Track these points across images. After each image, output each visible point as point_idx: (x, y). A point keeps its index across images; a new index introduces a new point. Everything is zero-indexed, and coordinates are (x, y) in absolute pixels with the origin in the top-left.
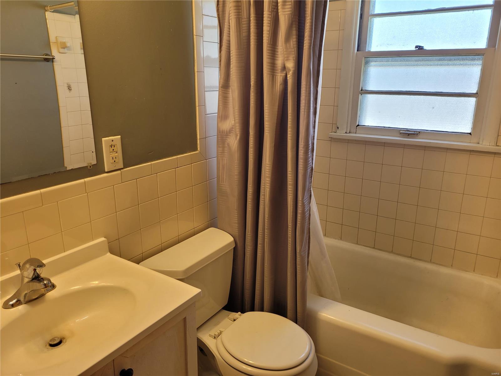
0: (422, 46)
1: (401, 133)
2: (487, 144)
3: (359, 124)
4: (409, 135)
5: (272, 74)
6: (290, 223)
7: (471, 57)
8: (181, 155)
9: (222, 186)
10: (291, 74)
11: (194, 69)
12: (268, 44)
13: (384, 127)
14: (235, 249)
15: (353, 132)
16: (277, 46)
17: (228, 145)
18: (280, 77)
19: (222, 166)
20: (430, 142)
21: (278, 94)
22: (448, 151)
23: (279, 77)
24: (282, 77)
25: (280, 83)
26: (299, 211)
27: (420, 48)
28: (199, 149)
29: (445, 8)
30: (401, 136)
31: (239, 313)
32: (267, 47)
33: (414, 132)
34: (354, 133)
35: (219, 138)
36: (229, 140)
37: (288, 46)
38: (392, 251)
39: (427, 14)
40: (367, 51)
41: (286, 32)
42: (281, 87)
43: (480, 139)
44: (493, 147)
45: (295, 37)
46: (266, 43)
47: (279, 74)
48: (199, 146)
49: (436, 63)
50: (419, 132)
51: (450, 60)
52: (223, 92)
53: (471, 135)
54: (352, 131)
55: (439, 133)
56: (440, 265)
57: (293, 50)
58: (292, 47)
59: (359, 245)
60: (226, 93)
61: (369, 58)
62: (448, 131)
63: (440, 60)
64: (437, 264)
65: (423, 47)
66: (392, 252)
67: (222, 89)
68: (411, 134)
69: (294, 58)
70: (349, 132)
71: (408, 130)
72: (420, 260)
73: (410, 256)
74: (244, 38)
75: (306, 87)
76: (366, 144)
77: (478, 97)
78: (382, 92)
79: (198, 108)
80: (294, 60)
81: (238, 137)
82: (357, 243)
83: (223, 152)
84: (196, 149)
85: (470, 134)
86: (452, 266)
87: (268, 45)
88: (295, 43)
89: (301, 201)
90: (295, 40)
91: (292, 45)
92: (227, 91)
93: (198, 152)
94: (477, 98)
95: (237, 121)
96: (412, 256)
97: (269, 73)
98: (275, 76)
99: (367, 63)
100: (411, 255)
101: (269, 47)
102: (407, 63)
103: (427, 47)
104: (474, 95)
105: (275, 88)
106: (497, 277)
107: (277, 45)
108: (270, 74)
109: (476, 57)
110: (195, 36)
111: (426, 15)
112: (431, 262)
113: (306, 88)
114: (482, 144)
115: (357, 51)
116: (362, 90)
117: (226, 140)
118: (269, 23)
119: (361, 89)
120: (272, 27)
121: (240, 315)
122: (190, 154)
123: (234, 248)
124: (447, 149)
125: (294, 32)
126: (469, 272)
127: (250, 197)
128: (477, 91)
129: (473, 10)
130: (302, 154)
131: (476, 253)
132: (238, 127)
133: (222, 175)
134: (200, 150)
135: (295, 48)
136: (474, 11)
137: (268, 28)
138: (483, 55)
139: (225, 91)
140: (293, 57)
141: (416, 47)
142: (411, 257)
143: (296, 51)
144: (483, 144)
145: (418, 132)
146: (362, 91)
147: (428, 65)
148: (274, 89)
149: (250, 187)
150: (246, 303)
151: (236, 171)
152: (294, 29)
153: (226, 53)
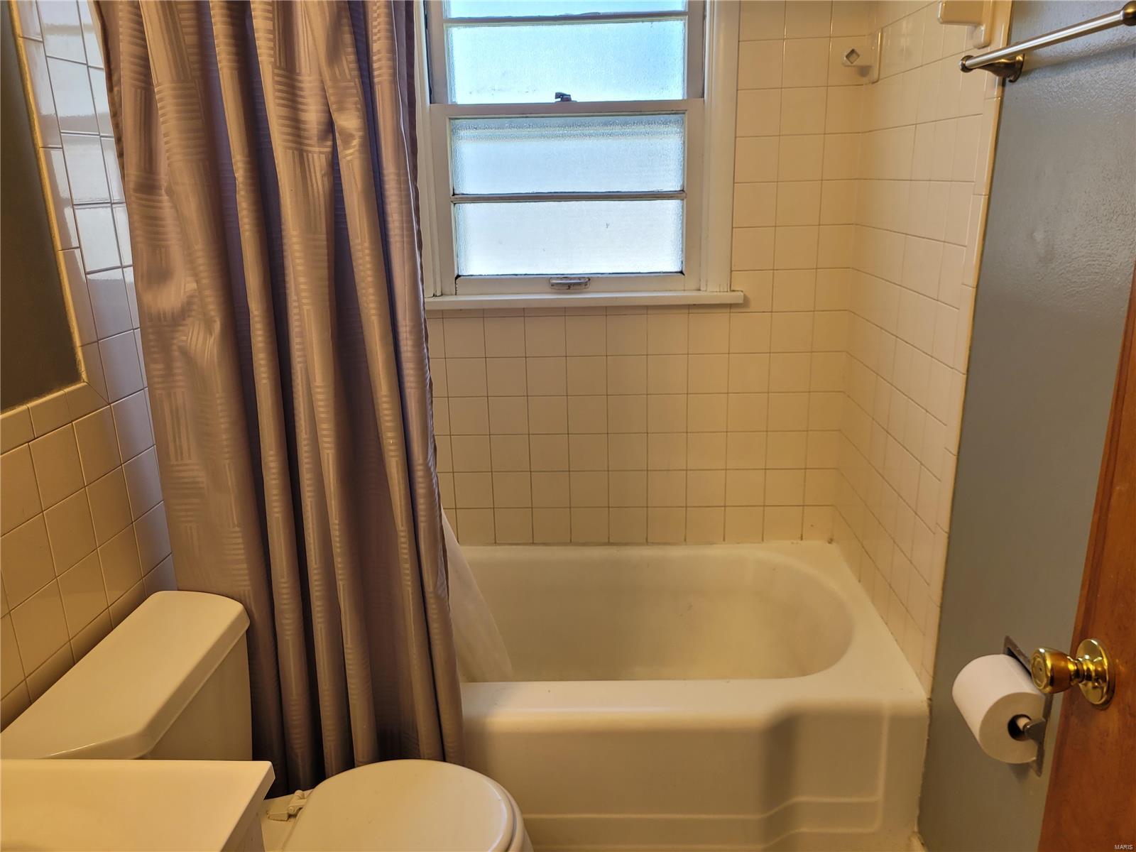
0: (568, 94)
1: (553, 285)
2: (713, 291)
3: (460, 274)
4: (569, 287)
5: (297, 149)
6: (402, 526)
7: (662, 118)
8: (37, 400)
9: (181, 468)
10: (357, 148)
11: (33, 139)
12: (275, 66)
13: (516, 275)
14: (250, 633)
15: (449, 293)
16: (299, 74)
17: (185, 353)
18: (319, 157)
19: (171, 412)
20: (617, 298)
21: (322, 199)
22: (649, 312)
23: (316, 156)
24: (323, 157)
25: (323, 172)
26: (421, 490)
27: (563, 97)
28: (84, 376)
29: (599, 13)
30: (554, 291)
31: (299, 792)
32: (274, 75)
33: (579, 278)
34: (452, 295)
35: (151, 337)
36: (185, 338)
37: (337, 72)
38: (571, 540)
39: (565, 24)
40: (450, 103)
41: (328, 35)
42: (326, 183)
43: (700, 280)
44: (726, 293)
45: (350, 50)
46: (270, 66)
47: (317, 149)
48: (83, 368)
49: (601, 130)
50: (589, 280)
51: (626, 124)
52: (144, 202)
53: (683, 274)
54: (447, 290)
55: (627, 277)
56: (665, 544)
57: (352, 84)
58: (349, 77)
59: (500, 544)
60: (153, 207)
61: (459, 121)
62: (641, 272)
63: (605, 124)
64: (659, 544)
65: (570, 95)
66: (571, 543)
67: (138, 195)
68: (575, 284)
69: (359, 106)
70: (440, 294)
71: (566, 277)
72: (626, 544)
73: (607, 541)
74: (191, 51)
75: (398, 180)
76: (483, 317)
77: (686, 197)
78: (500, 197)
79: (64, 254)
80: (358, 110)
81: (217, 326)
82: (495, 543)
83: (169, 372)
84: (75, 378)
85: (681, 272)
86: (685, 540)
87: (276, 71)
88: (354, 66)
89: (421, 465)
90: (352, 58)
91: (347, 71)
92: (153, 201)
93: (85, 384)
94: (685, 201)
95: (205, 281)
96: (611, 541)
97: (290, 145)
98: (305, 154)
99: (454, 131)
100: (609, 538)
101: (278, 75)
102: (544, 131)
103: (578, 97)
104: (679, 195)
105: (312, 186)
106: (763, 540)
107: (298, 71)
108: (291, 148)
109: (673, 117)
110: (19, 39)
111: (564, 26)
112: (647, 542)
113: (399, 182)
114: (706, 291)
115: (431, 103)
116: (454, 195)
117: (173, 338)
118: (268, 11)
119: (452, 193)
120: (278, 22)
121: (303, 797)
122: (61, 393)
123: (248, 631)
124: (647, 307)
125: (348, 38)
126: (716, 544)
127: (274, 482)
128: (683, 186)
129: (652, 21)
130: (409, 348)
131: (723, 504)
132: (210, 299)
133: (174, 437)
134: (88, 376)
135: (357, 80)
136: (654, 23)
137: (269, 25)
138: (684, 113)
139: (146, 200)
140: (356, 103)
141: (558, 95)
142: (609, 544)
143: (358, 86)
144: (708, 289)
145: (587, 280)
146: (456, 196)
147: (586, 136)
148: (310, 188)
149: (272, 456)
150: (300, 761)
151: (222, 420)
152: (347, 29)
153: (136, 91)
